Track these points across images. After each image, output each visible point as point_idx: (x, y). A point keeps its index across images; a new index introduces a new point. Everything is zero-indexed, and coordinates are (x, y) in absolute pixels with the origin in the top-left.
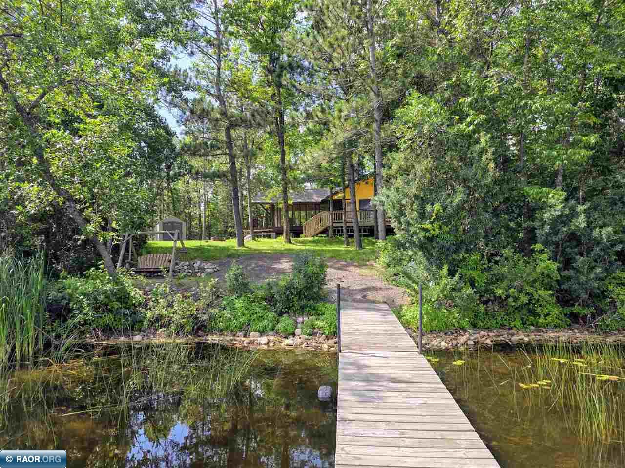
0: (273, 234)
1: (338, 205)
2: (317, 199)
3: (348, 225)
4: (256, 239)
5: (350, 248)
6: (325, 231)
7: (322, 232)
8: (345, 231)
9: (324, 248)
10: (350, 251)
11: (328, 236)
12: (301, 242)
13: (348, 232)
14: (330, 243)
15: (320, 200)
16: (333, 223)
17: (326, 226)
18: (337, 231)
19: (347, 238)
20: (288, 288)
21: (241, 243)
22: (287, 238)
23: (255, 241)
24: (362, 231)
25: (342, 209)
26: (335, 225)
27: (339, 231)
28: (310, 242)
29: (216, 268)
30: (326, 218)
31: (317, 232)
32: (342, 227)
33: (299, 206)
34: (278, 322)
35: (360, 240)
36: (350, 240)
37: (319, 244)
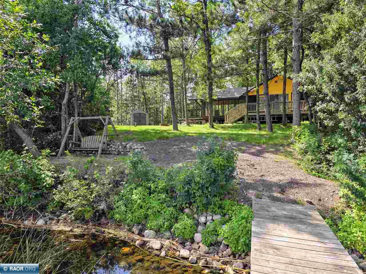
0: (204, 121)
1: (253, 99)
2: (237, 95)
3: (260, 114)
4: (190, 125)
5: (263, 133)
6: (242, 119)
7: (239, 120)
8: (257, 118)
9: (240, 132)
10: (262, 135)
11: (244, 123)
12: (222, 127)
13: (260, 119)
14: (246, 128)
15: (238, 96)
16: (248, 113)
17: (243, 115)
18: (252, 119)
19: (259, 125)
20: (189, 183)
21: (176, 128)
22: (210, 124)
23: (189, 126)
24: (272, 119)
25: (255, 102)
26: (249, 114)
27: (253, 119)
28: (229, 127)
29: (143, 148)
30: (242, 109)
31: (236, 119)
32: (256, 116)
33: (222, 101)
34: (177, 220)
35: (271, 126)
36: (262, 126)
37: (236, 129)
